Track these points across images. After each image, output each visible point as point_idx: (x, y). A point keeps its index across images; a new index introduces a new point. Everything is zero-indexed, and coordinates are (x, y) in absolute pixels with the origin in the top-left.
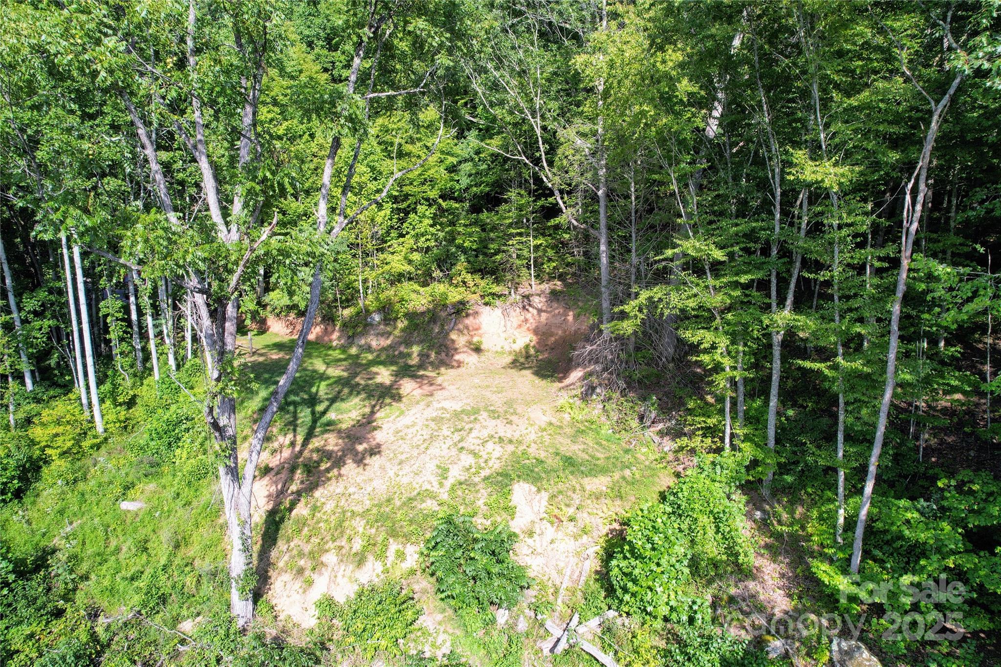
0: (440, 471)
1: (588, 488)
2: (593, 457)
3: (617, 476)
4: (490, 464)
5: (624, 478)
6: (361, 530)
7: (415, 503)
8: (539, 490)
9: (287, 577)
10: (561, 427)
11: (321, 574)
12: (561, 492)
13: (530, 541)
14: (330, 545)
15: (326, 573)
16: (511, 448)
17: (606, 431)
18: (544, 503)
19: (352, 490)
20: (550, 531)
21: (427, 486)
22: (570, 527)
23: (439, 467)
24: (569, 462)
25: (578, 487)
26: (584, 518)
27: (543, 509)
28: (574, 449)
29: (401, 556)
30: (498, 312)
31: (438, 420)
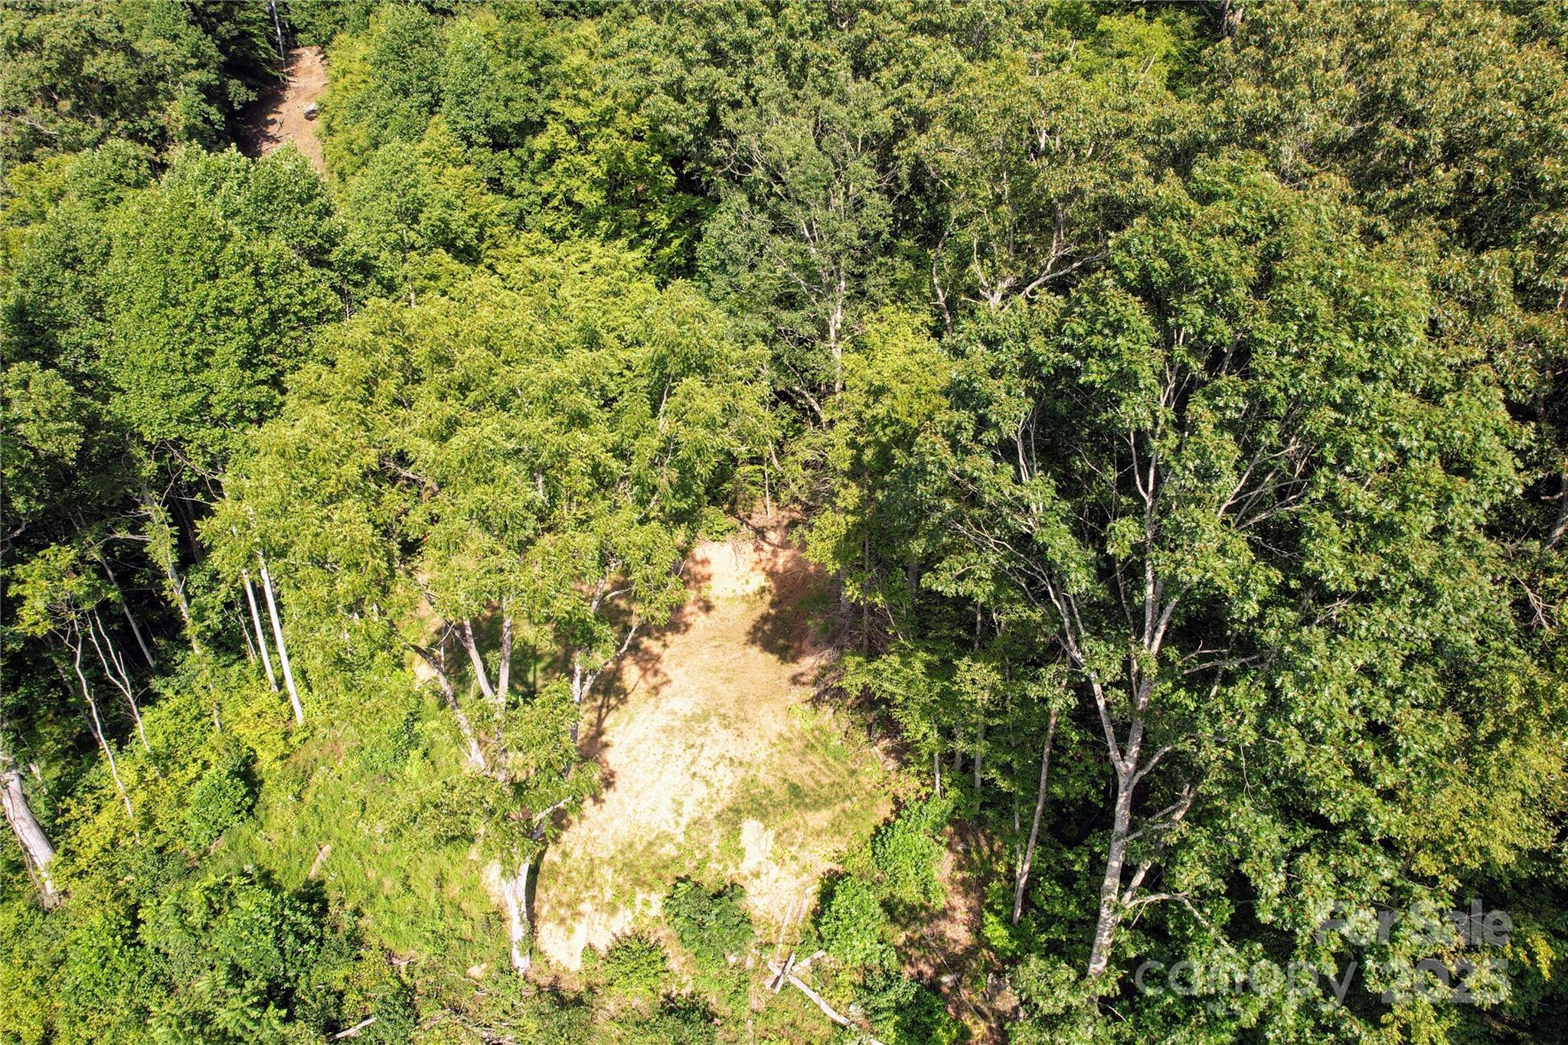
0: (675, 806)
1: (810, 824)
2: (817, 782)
3: (838, 808)
4: (722, 794)
5: (844, 811)
6: (610, 879)
7: (655, 848)
8: (766, 828)
9: (550, 926)
10: (790, 740)
11: (580, 922)
12: (785, 830)
13: (756, 882)
14: (584, 895)
15: (585, 921)
16: (741, 772)
17: (835, 742)
18: (771, 842)
19: (596, 832)
20: (775, 871)
21: (664, 827)
22: (794, 866)
23: (674, 800)
24: (795, 790)
25: (801, 822)
26: (805, 856)
27: (769, 848)
28: (799, 772)
29: (647, 903)
30: (728, 547)
31: (668, 731)
